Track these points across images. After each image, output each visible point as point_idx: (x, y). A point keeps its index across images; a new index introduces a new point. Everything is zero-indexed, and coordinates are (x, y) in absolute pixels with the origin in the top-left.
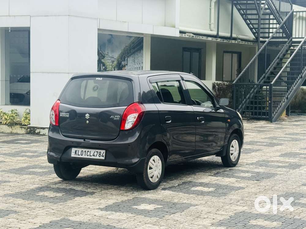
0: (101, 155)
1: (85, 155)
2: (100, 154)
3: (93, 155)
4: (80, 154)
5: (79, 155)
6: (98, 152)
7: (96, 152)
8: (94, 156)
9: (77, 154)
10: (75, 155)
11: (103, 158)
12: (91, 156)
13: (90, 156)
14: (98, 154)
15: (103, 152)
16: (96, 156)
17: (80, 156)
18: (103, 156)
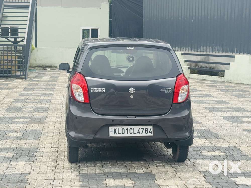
0: (149, 131)
1: (128, 134)
2: (147, 131)
3: (138, 133)
4: (120, 132)
5: (120, 134)
6: (143, 129)
7: (142, 128)
8: (140, 133)
9: (117, 133)
10: (114, 134)
11: (152, 135)
12: (136, 133)
13: (134, 133)
14: (144, 131)
15: (150, 128)
16: (142, 133)
17: (122, 135)
18: (151, 133)
